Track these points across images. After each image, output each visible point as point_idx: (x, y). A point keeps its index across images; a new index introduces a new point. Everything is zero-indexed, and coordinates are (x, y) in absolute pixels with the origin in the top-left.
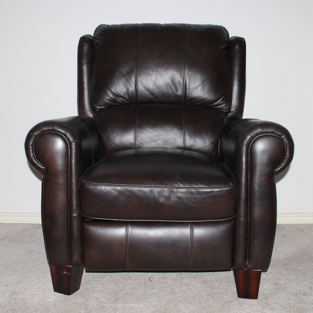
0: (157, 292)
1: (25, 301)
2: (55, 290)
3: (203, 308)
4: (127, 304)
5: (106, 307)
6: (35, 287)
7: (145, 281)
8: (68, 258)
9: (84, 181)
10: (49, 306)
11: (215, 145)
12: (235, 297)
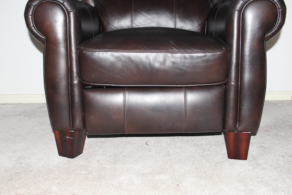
0: (154, 154)
1: (30, 165)
2: (60, 155)
3: (197, 168)
4: (125, 165)
5: (106, 168)
6: (41, 152)
7: (142, 145)
8: (70, 123)
9: (82, 47)
10: (52, 168)
11: (203, 27)
12: (225, 158)
